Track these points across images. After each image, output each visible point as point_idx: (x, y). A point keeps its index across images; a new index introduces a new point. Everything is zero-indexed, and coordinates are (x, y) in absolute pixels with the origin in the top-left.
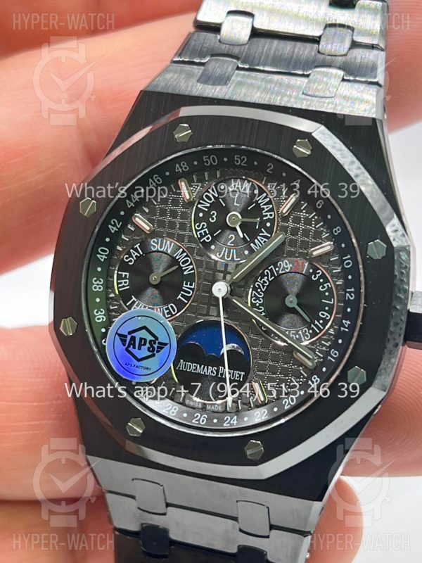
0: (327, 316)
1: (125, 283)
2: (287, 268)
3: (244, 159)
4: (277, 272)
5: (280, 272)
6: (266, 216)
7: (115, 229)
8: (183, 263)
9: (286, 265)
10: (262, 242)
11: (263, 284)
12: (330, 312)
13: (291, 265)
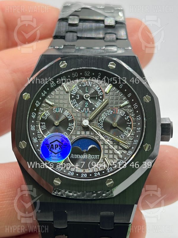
0: (130, 129)
1: (44, 127)
2: (111, 113)
3: (89, 72)
4: (107, 115)
5: (108, 115)
6: (100, 94)
7: (38, 105)
8: (68, 116)
9: (110, 111)
10: (99, 104)
11: (102, 120)
12: (131, 127)
13: (112, 111)
